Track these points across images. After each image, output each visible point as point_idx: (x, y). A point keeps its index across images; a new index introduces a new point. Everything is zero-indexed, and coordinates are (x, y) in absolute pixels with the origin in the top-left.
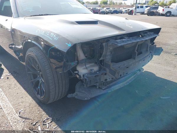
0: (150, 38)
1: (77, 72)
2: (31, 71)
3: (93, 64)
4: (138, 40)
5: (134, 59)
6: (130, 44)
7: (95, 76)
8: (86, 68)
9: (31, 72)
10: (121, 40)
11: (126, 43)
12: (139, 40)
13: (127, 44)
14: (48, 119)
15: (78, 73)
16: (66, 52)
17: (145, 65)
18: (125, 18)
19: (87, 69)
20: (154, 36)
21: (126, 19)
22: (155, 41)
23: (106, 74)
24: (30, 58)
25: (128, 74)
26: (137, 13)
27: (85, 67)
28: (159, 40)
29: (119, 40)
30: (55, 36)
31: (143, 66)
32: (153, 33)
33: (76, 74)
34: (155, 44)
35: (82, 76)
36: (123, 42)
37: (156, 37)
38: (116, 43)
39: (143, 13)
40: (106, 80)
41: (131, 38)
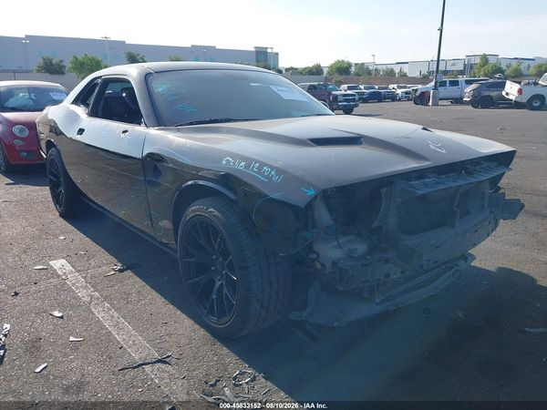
0: (490, 176)
1: (315, 256)
2: (194, 257)
3: (353, 237)
4: (461, 182)
5: (453, 226)
6: (440, 190)
7: (363, 265)
8: (340, 246)
9: (194, 259)
10: (421, 181)
11: (434, 189)
12: (463, 182)
13: (437, 191)
14: (244, 373)
15: (318, 257)
16: (303, 206)
17: (479, 243)
18: (422, 127)
19: (341, 248)
20: (500, 172)
21: (424, 129)
22: (502, 183)
23: (387, 261)
24: (195, 224)
25: (437, 264)
26: (441, 99)
27: (336, 243)
28: (511, 181)
29: (417, 182)
30: (273, 173)
31: (474, 245)
32: (496, 164)
33: (313, 260)
34: (501, 191)
35: (328, 266)
36: (426, 185)
37: (503, 174)
38: (412, 189)
39: (458, 101)
40: (388, 276)
41: (443, 177)
